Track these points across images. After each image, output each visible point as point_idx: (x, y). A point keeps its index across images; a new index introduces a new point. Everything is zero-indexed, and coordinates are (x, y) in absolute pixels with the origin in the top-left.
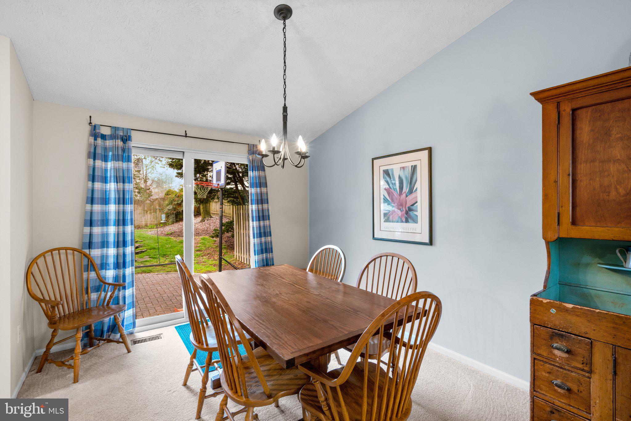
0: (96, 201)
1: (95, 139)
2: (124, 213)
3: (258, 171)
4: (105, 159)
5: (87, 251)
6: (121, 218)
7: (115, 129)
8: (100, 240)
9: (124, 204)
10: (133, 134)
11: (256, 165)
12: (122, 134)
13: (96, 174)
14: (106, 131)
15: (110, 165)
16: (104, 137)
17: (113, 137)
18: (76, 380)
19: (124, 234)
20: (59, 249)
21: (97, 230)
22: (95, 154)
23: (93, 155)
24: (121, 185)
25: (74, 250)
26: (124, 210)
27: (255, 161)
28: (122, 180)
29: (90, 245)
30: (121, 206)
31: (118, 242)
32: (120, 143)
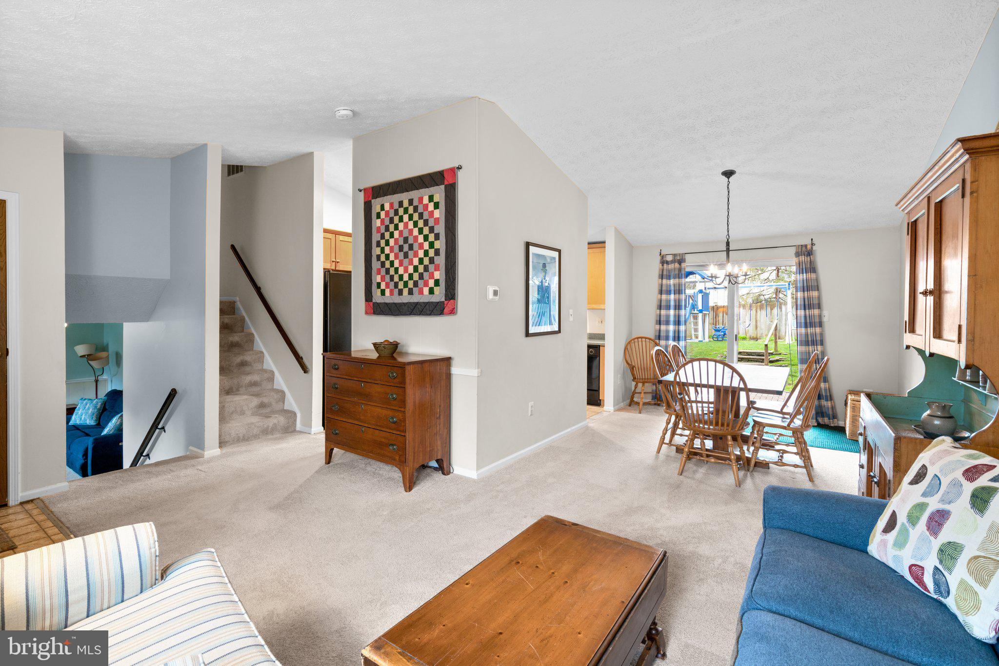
0: (662, 307)
1: (663, 265)
2: (679, 316)
3: (806, 273)
4: (669, 278)
5: (658, 341)
6: (677, 335)
7: (675, 255)
8: (665, 335)
9: (679, 309)
10: (687, 257)
11: (804, 267)
12: (679, 258)
13: (663, 289)
14: (669, 258)
15: (672, 282)
16: (667, 263)
17: (673, 262)
18: (640, 413)
19: (679, 331)
20: (642, 338)
21: (663, 327)
22: (662, 275)
23: (662, 277)
24: (677, 296)
25: (650, 339)
26: (679, 314)
27: (804, 263)
28: (678, 292)
29: (659, 338)
30: (677, 311)
31: (675, 336)
32: (677, 265)
